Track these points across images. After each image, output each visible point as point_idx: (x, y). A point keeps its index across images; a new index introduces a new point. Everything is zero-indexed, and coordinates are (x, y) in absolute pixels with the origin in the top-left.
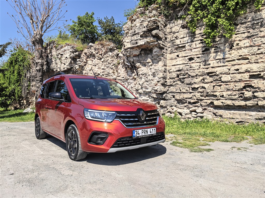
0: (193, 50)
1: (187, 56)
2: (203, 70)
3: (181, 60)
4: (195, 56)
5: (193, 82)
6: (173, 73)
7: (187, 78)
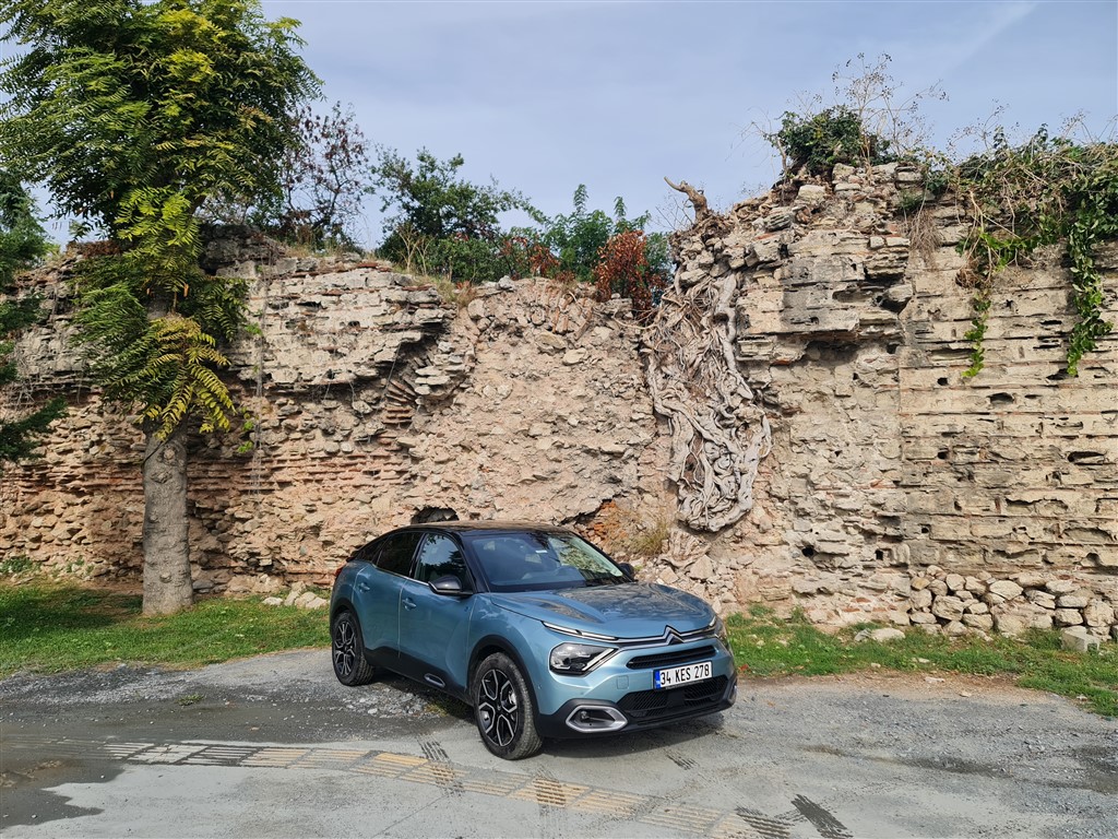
0: (1011, 370)
1: (988, 387)
2: (1057, 443)
3: (960, 399)
4: (1020, 392)
5: (1012, 481)
6: (922, 441)
7: (987, 466)
